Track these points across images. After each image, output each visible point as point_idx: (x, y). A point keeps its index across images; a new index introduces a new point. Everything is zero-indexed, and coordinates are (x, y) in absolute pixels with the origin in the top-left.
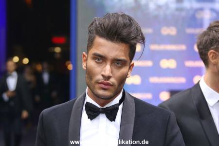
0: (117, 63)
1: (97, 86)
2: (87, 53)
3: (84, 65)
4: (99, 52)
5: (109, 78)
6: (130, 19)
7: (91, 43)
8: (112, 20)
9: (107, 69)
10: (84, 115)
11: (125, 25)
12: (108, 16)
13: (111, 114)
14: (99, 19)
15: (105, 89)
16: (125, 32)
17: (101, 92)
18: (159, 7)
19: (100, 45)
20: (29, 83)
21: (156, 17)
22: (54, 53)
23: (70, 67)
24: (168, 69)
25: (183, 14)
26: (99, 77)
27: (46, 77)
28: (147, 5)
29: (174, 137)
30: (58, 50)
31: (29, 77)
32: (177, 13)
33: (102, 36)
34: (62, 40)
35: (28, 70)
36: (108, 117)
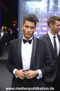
0: (32, 28)
1: (26, 34)
2: (23, 25)
3: (22, 29)
4: (27, 25)
5: (30, 32)
6: (35, 16)
7: (24, 22)
8: (30, 16)
9: (29, 30)
10: (22, 42)
11: (34, 17)
12: (29, 15)
13: (30, 42)
14: (26, 16)
15: (28, 35)
16: (34, 19)
17: (27, 36)
18: (42, 13)
19: (27, 23)
20: (6, 34)
21: (41, 16)
22: (13, 26)
23: (18, 30)
24: (45, 30)
25: (49, 15)
26: (27, 32)
27: (11, 32)
28: (39, 12)
29: (47, 49)
30: (14, 25)
31: (6, 32)
32: (47, 15)
33: (27, 20)
34: (16, 22)
35: (6, 30)
36: (29, 43)
